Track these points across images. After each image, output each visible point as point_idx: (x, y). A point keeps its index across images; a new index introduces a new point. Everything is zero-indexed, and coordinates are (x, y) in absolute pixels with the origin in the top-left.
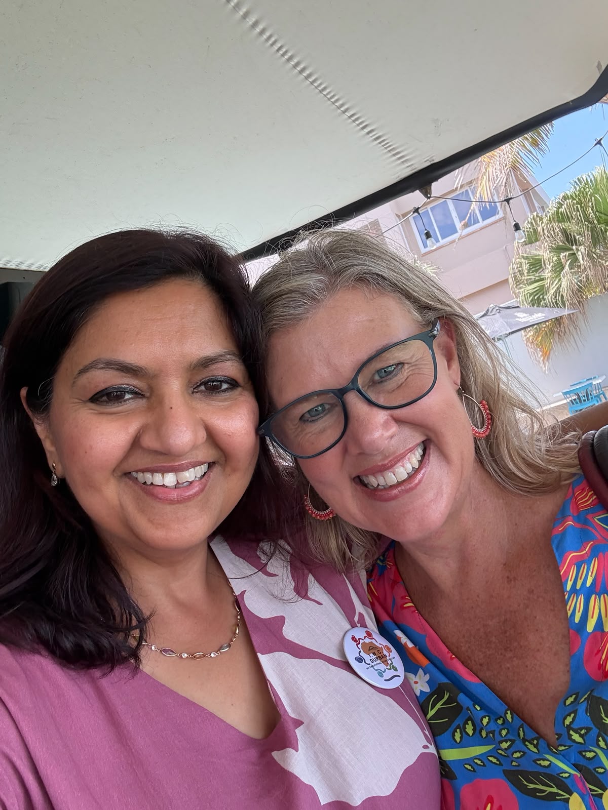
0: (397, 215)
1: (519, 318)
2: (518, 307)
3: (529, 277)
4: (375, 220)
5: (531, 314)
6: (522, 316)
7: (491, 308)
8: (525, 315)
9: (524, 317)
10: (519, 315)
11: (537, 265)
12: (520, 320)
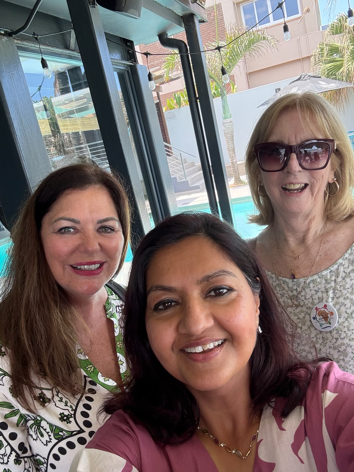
0: (233, 2)
1: (321, 84)
2: (320, 77)
3: (327, 58)
4: (219, 3)
5: (329, 84)
6: (323, 84)
7: (303, 75)
8: (324, 83)
9: (324, 85)
10: (321, 82)
11: (333, 51)
12: (322, 86)
